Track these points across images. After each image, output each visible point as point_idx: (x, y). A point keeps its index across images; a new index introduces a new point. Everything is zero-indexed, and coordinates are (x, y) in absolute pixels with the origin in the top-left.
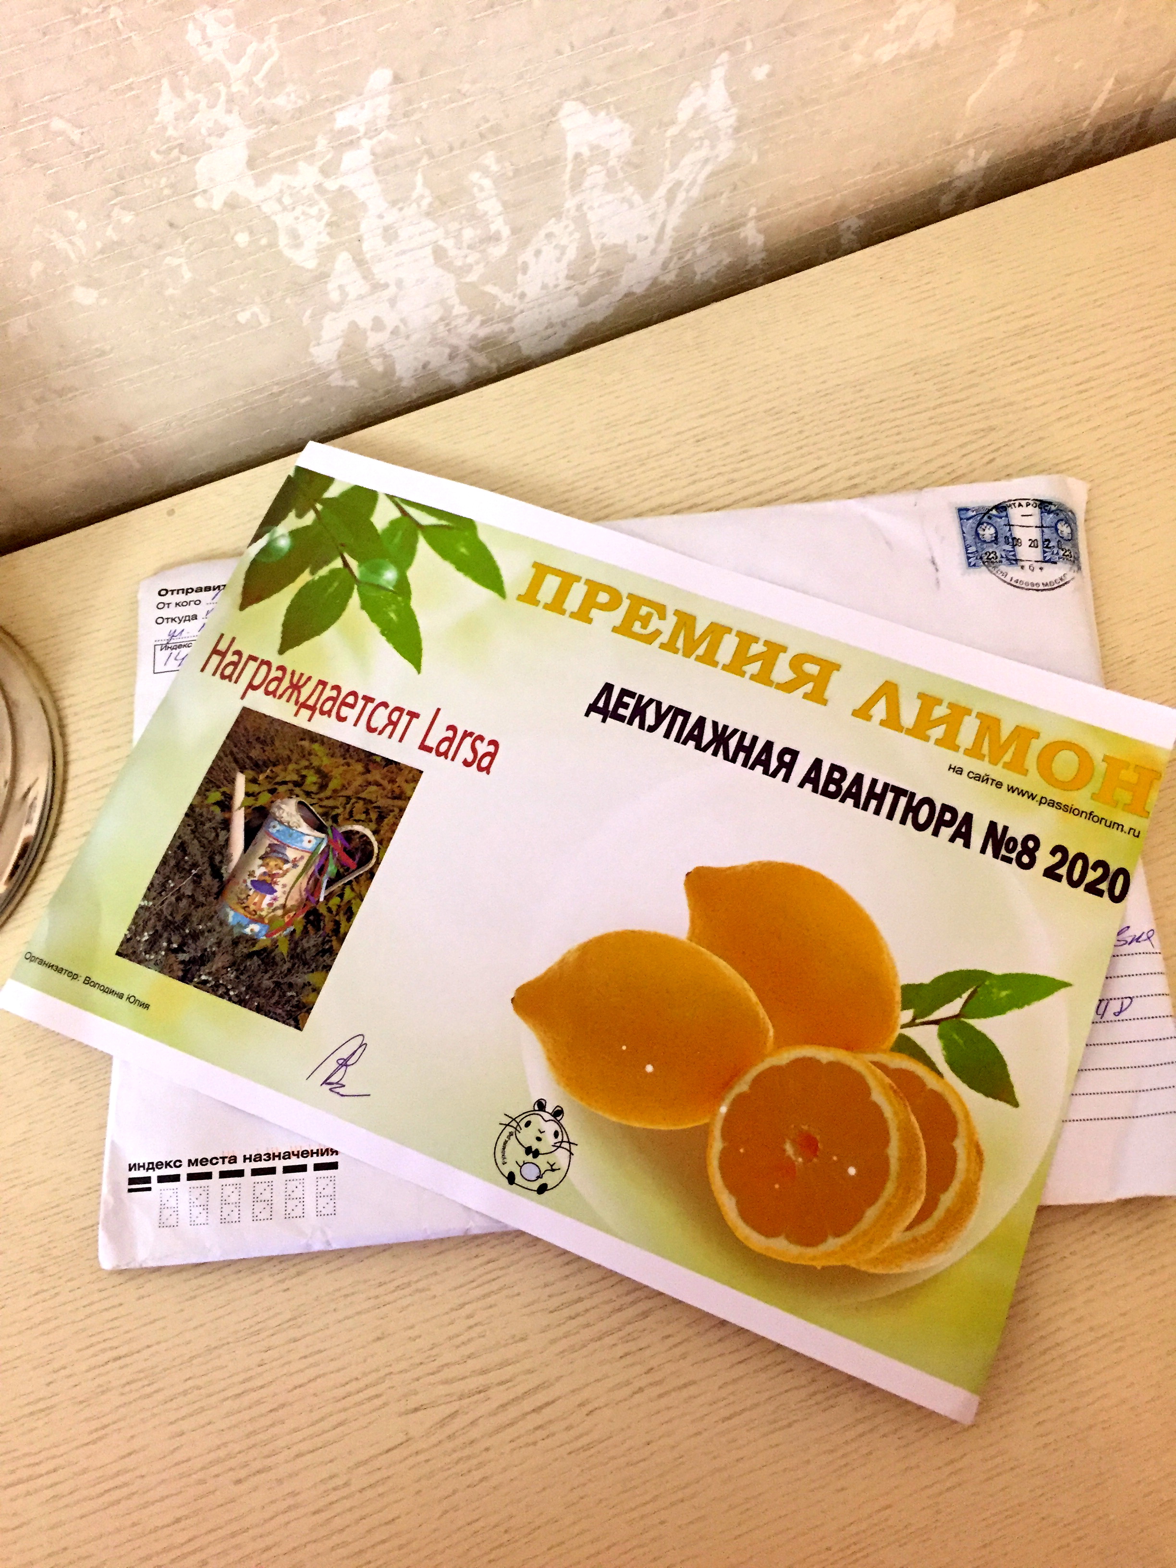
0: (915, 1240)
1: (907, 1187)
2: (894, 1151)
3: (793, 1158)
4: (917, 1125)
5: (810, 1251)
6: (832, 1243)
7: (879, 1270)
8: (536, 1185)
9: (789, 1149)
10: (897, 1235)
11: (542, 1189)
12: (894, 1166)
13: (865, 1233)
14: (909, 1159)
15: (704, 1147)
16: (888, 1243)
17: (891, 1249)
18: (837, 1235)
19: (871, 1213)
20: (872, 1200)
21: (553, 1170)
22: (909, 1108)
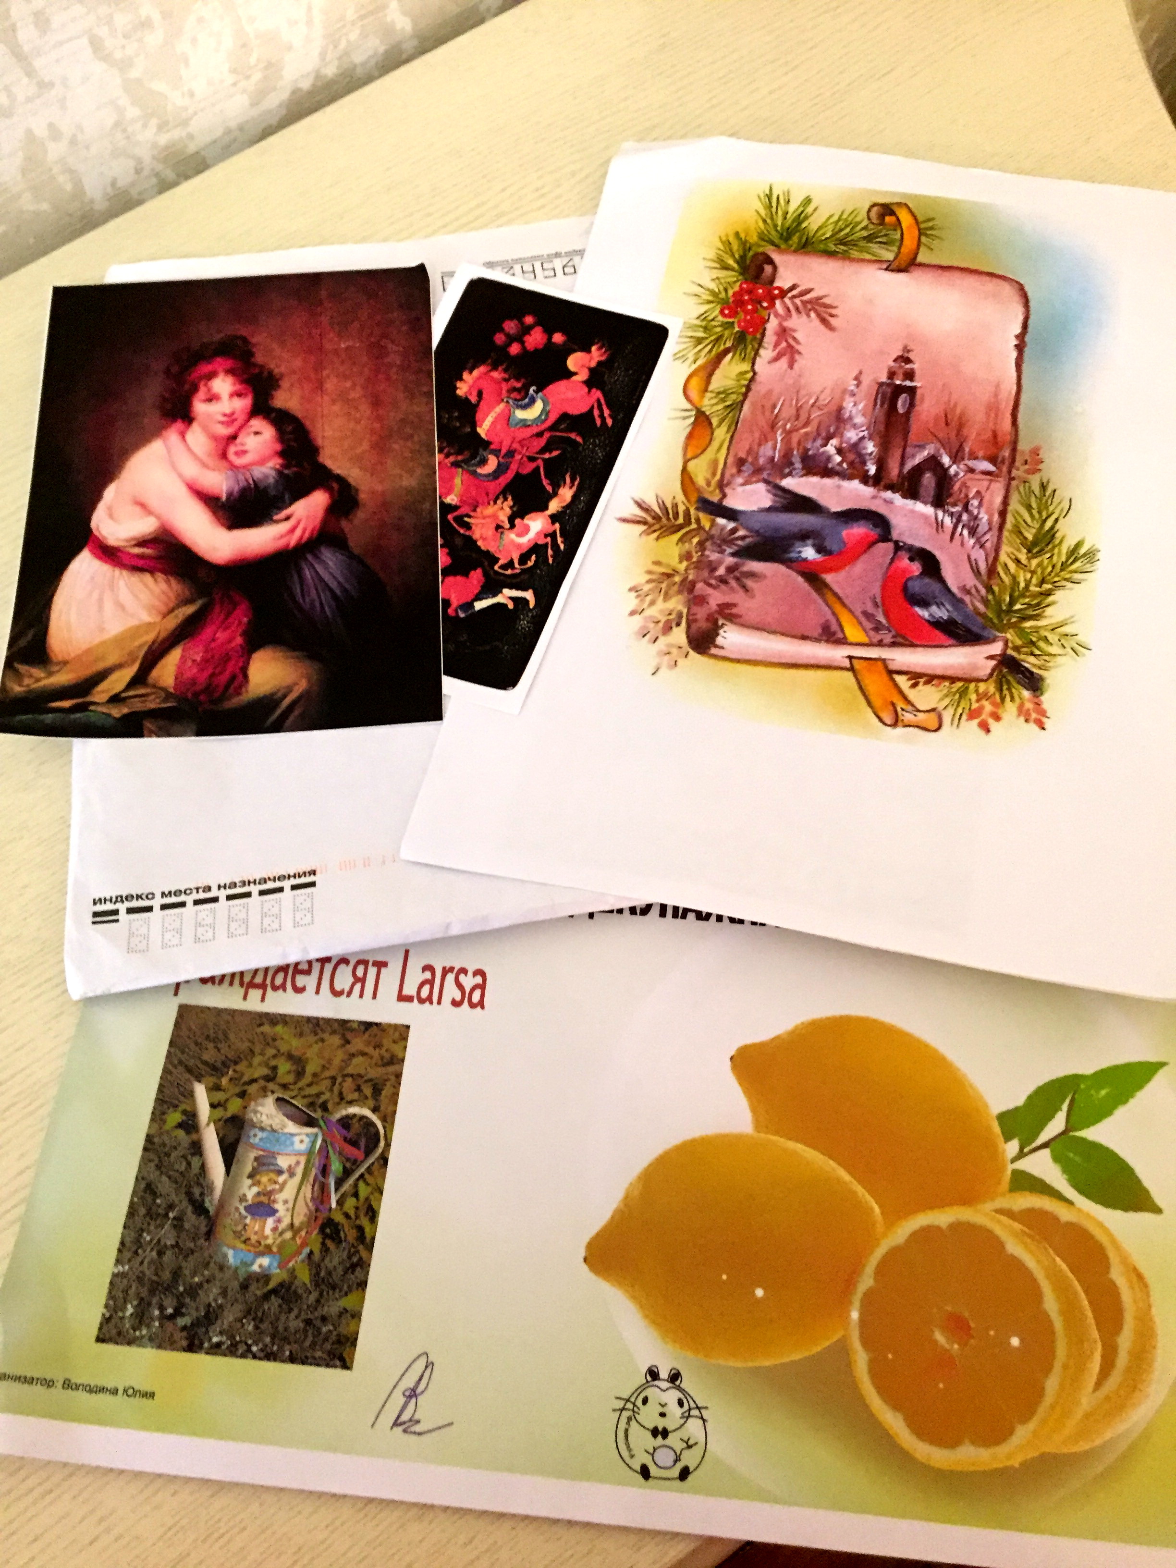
0: (1107, 1398)
1: (1077, 1339)
2: (1051, 1304)
3: (947, 1346)
4: (1064, 1267)
5: (1002, 1450)
6: (1022, 1433)
7: (1083, 1446)
8: (676, 1472)
9: (939, 1337)
10: (1086, 1400)
11: (685, 1474)
12: (1058, 1324)
13: (1052, 1407)
14: (1070, 1309)
15: (849, 1365)
16: (1079, 1414)
17: (1087, 1416)
18: (1025, 1419)
19: (1052, 1384)
20: (1047, 1370)
21: (689, 1447)
22: (1051, 1252)
